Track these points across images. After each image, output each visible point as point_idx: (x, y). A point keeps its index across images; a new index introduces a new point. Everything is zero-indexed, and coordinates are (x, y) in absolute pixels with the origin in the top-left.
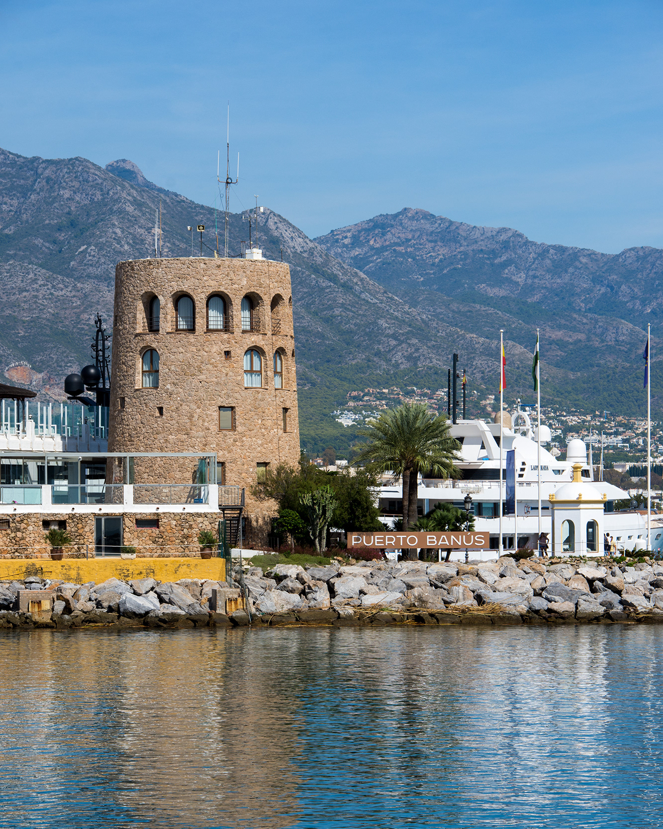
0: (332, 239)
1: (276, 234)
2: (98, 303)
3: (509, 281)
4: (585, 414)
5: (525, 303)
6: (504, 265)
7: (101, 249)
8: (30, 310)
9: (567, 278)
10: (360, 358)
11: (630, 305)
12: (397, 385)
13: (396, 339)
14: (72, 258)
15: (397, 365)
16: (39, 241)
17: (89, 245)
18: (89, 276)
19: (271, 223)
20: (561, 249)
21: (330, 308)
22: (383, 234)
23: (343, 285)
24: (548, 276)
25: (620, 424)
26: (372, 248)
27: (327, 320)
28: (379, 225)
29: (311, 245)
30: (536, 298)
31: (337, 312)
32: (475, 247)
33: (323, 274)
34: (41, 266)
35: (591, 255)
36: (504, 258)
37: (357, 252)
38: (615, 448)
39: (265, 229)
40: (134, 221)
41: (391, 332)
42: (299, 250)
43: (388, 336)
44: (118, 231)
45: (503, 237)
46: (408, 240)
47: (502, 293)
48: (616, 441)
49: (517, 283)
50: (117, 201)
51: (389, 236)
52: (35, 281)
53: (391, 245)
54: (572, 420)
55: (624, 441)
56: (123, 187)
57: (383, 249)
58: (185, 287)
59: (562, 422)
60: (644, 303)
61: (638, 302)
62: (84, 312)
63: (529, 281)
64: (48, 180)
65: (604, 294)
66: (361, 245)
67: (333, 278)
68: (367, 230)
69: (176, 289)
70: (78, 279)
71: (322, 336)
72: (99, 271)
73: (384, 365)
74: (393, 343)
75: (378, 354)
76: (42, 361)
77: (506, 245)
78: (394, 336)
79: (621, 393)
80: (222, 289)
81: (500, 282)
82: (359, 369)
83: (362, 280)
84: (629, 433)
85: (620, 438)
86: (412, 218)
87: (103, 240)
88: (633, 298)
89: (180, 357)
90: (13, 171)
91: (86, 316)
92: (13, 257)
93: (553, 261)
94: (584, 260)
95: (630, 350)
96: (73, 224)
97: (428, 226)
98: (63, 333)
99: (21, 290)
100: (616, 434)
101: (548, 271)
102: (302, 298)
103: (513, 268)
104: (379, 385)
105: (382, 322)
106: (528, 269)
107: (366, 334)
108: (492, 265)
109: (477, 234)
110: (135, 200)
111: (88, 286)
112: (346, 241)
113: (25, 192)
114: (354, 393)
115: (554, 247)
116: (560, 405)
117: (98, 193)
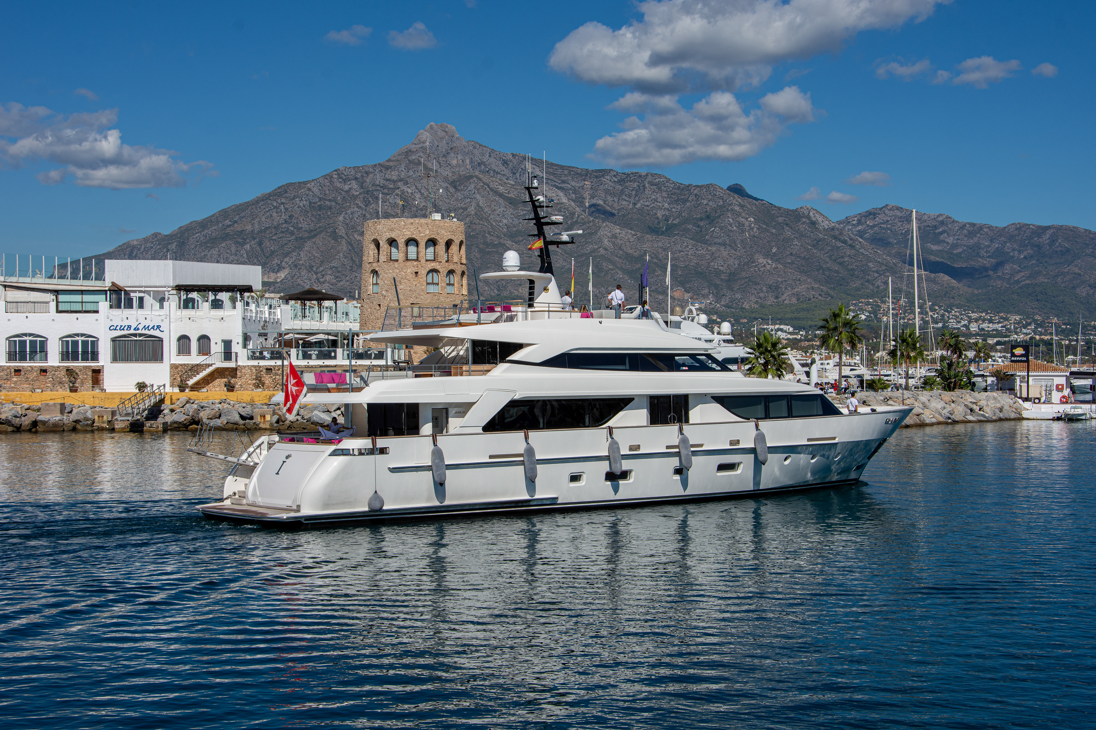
0: (847, 221)
1: (814, 219)
2: (719, 257)
3: (944, 241)
4: (982, 312)
5: (952, 253)
6: (941, 233)
7: (722, 229)
8: (684, 261)
9: (976, 239)
10: (857, 284)
11: (1012, 254)
12: (878, 297)
13: (878, 273)
14: (707, 235)
15: (878, 287)
16: (690, 226)
17: (715, 227)
18: (715, 243)
19: (811, 214)
20: (973, 225)
21: (843, 257)
22: (875, 218)
23: (850, 245)
24: (966, 239)
25: (1002, 318)
26: (868, 226)
27: (840, 264)
28: (871, 214)
29: (833, 225)
30: (960, 250)
31: (846, 259)
32: (925, 224)
33: (839, 240)
34: (691, 239)
35: (990, 228)
36: (941, 230)
37: (860, 228)
38: (997, 330)
39: (808, 217)
40: (739, 215)
41: (875, 269)
42: (826, 227)
43: (874, 272)
44: (731, 220)
45: (941, 219)
46: (888, 221)
47: (940, 248)
48: (998, 326)
49: (948, 243)
50: (730, 205)
51: (877, 219)
52: (687, 246)
53: (878, 224)
54: (974, 315)
55: (1002, 327)
56: (734, 198)
57: (874, 226)
58: (393, 235)
59: (968, 317)
60: (1020, 252)
61: (1016, 252)
62: (712, 261)
63: (955, 242)
64: (696, 195)
65: (998, 248)
66: (862, 224)
67: (844, 242)
68: (866, 216)
69: (389, 237)
70: (710, 245)
71: (837, 272)
72: (720, 241)
73: (871, 287)
74: (876, 275)
75: (868, 281)
76: (690, 287)
77: (942, 223)
78: (877, 272)
79: (1004, 301)
80: (414, 236)
81: (939, 242)
82: (858, 289)
83: (860, 242)
84: (1006, 323)
85: (1000, 325)
86: (890, 210)
87: (723, 225)
88: (1014, 250)
89: (390, 275)
90: (678, 192)
91: (713, 264)
92: (677, 234)
93: (968, 231)
94: (986, 230)
95: (1010, 278)
96: (708, 217)
97: (899, 214)
98: (701, 273)
99: (680, 251)
100: (999, 323)
101: (966, 236)
102: (828, 252)
103: (946, 235)
104: (868, 297)
105: (871, 265)
106: (954, 235)
107: (862, 271)
108: (934, 233)
109: (926, 217)
110: (740, 204)
111: (714, 249)
112: (854, 222)
113: (685, 201)
114: (854, 302)
115: (969, 224)
116: (969, 307)
117: (721, 201)
